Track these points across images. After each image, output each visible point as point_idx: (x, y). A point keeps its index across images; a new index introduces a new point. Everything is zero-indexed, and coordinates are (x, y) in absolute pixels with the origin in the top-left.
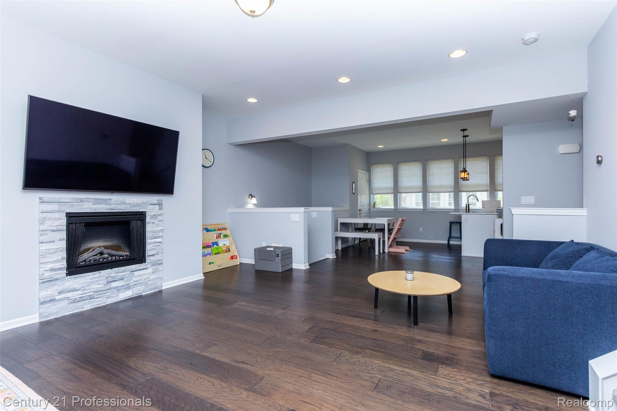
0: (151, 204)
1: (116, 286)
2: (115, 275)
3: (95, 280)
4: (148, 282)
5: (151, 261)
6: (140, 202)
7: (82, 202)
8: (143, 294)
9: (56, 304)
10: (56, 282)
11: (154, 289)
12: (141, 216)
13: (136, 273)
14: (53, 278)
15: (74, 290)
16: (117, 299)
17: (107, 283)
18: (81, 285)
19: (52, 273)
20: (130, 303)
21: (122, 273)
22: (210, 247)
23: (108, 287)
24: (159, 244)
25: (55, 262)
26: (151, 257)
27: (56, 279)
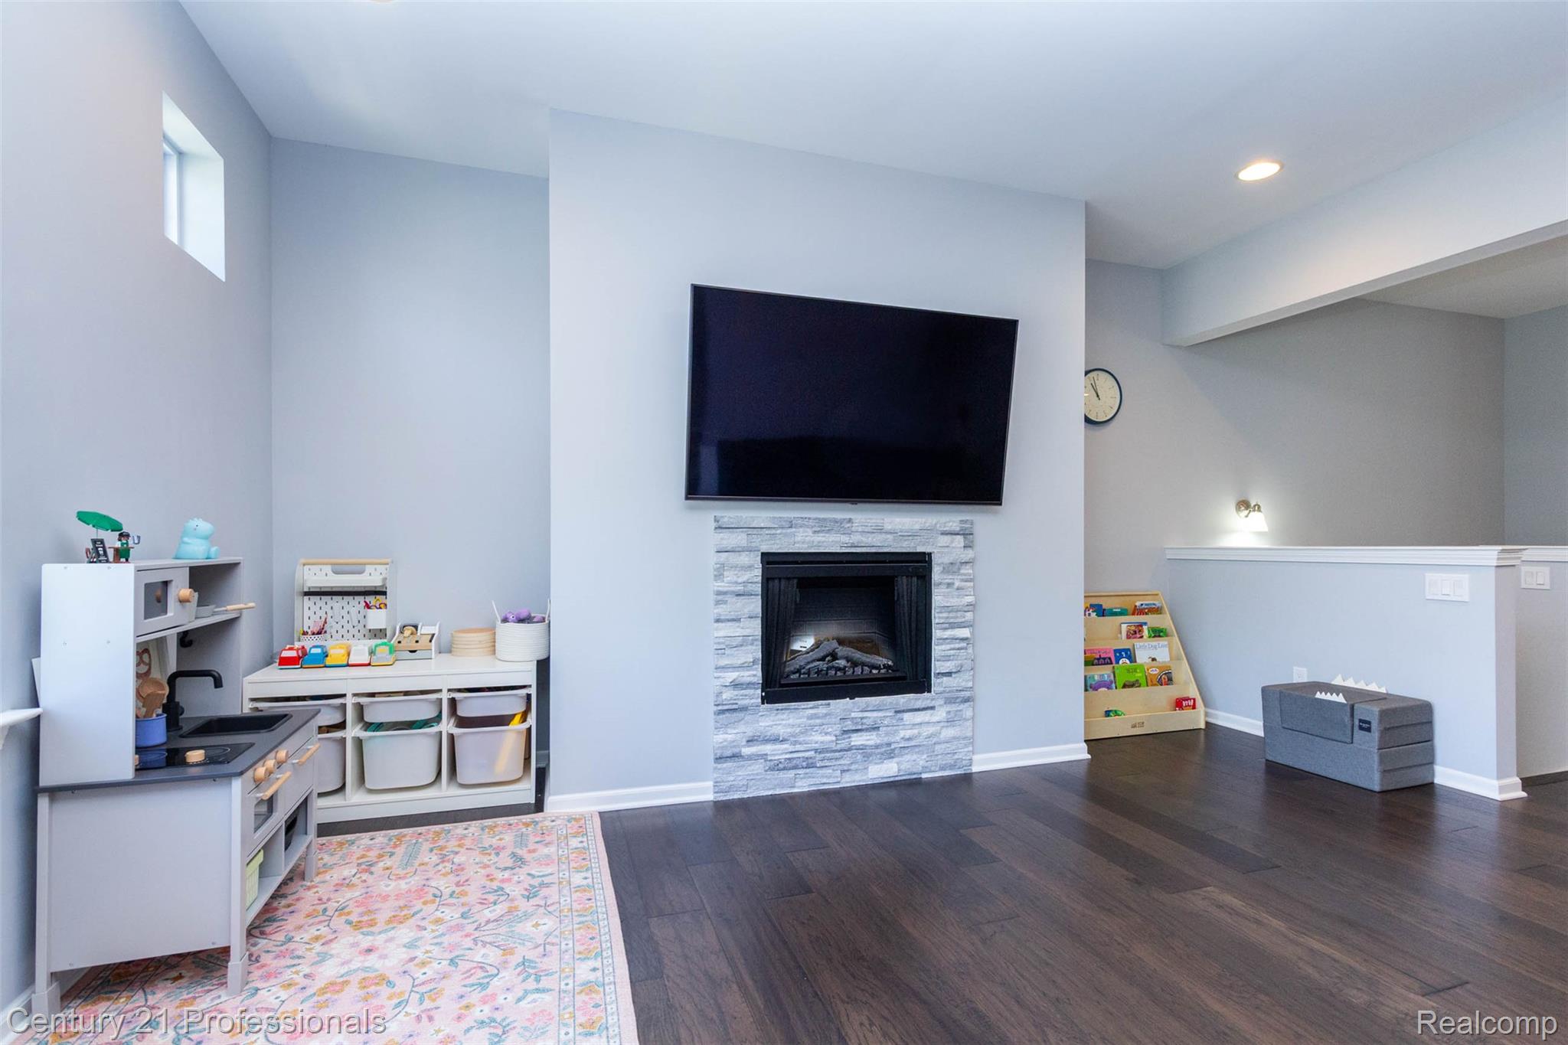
0: (944, 533)
1: (862, 745)
2: (861, 715)
3: (818, 721)
4: (937, 747)
5: (942, 689)
6: (917, 527)
7: (791, 527)
8: (924, 776)
9: (743, 766)
10: (740, 715)
11: (952, 767)
12: (918, 565)
13: (906, 716)
14: (736, 704)
15: (776, 740)
16: (864, 778)
17: (843, 734)
18: (789, 730)
19: (736, 693)
20: (892, 794)
21: (875, 712)
22: (1108, 664)
23: (843, 744)
24: (963, 645)
25: (741, 667)
26: (943, 679)
27: (744, 708)
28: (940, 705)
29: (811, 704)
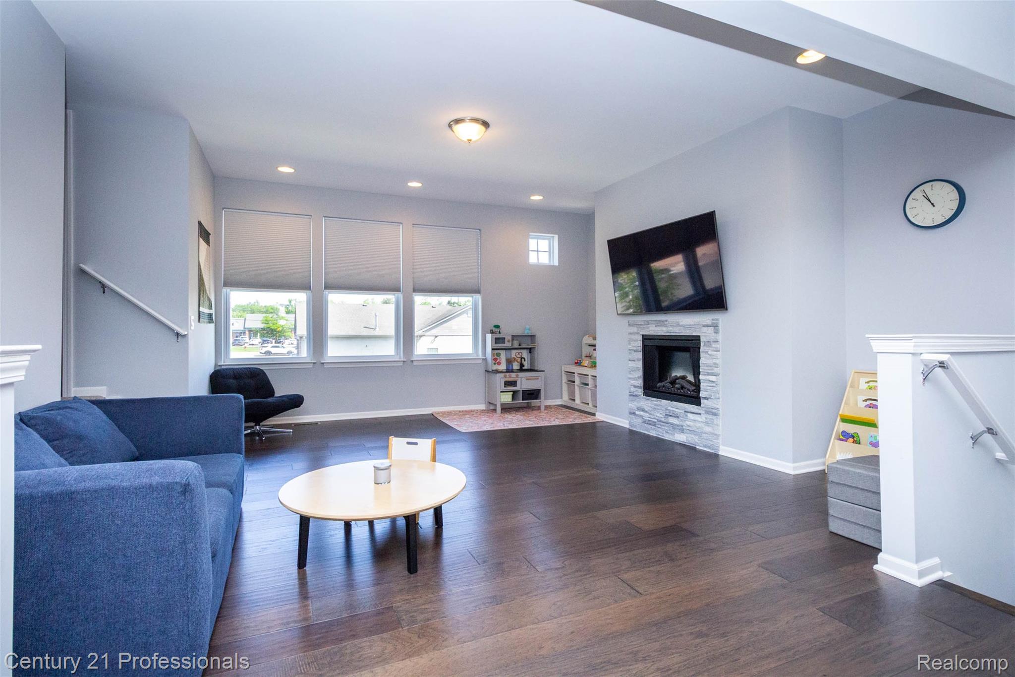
1: (673, 423)
2: (672, 409)
3: (658, 407)
4: (703, 435)
5: (704, 406)
6: (693, 323)
8: (697, 447)
9: (636, 418)
11: (709, 447)
13: (689, 415)
14: (634, 393)
15: (644, 411)
16: (674, 439)
17: (666, 416)
18: (648, 408)
19: (634, 389)
20: (684, 450)
21: (677, 409)
23: (666, 420)
25: (635, 379)
26: (705, 401)
27: (636, 396)
28: (703, 414)
29: (655, 399)
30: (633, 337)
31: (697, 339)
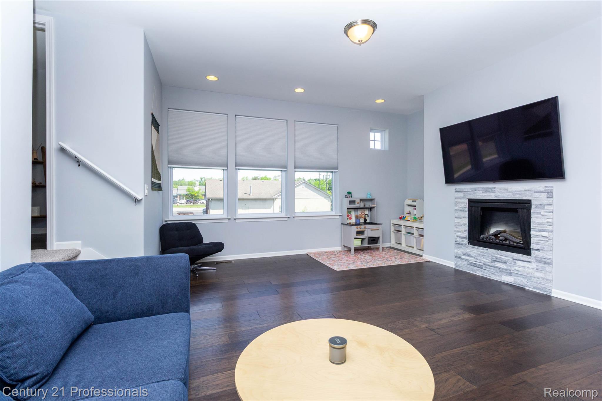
0: (536, 192)
1: (500, 267)
2: (499, 256)
3: (484, 254)
4: (533, 279)
5: (536, 256)
9: (462, 261)
10: (461, 246)
11: (540, 289)
12: (526, 205)
13: (517, 262)
14: (460, 242)
15: (471, 256)
16: (500, 279)
17: (492, 261)
18: (474, 254)
19: (460, 239)
20: (510, 288)
21: (505, 257)
23: (493, 265)
24: (545, 239)
25: (461, 232)
26: (536, 252)
27: (462, 244)
28: (534, 262)
29: (481, 248)
30: (459, 200)
31: (529, 202)
